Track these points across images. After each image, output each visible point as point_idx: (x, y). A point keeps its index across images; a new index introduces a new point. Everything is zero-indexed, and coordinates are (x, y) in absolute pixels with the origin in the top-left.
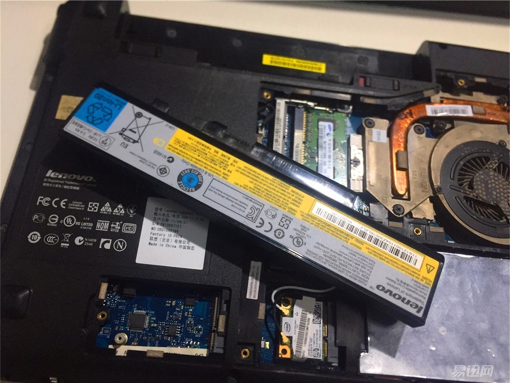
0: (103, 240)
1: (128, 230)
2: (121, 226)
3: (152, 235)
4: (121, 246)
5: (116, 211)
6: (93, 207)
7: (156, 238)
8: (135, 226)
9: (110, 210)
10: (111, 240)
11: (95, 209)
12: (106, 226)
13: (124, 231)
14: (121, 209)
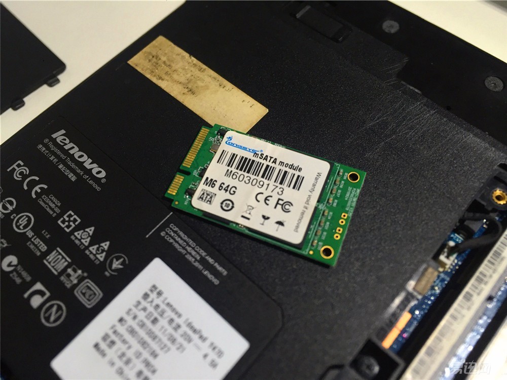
0: (39, 286)
1: (84, 294)
2: (81, 279)
3: (110, 332)
4: (54, 317)
5: (93, 249)
6: (69, 221)
7: (113, 343)
8: (99, 294)
9: (86, 242)
10: (48, 294)
11: (68, 227)
12: (62, 265)
13: (77, 293)
14: (103, 251)
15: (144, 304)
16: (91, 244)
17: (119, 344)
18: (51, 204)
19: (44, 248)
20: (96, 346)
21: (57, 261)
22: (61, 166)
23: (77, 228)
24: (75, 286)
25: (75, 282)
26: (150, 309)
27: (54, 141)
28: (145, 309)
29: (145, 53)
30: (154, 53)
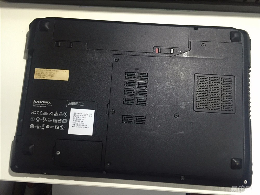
0: (56, 126)
1: (64, 122)
2: (62, 120)
3: (73, 123)
4: (63, 128)
5: (60, 115)
6: (51, 114)
8: (67, 120)
9: (57, 114)
10: (59, 126)
11: (52, 114)
12: (57, 121)
13: (63, 122)
14: (61, 114)
15: (75, 116)
16: (58, 114)
17: (76, 124)
18: (46, 113)
19: (51, 120)
20: (73, 127)
21: (55, 121)
22: (41, 106)
23: (54, 114)
24: (62, 122)
25: (61, 121)
26: (76, 116)
27: (35, 103)
28: (76, 117)
29: (36, 74)
30: (38, 73)
